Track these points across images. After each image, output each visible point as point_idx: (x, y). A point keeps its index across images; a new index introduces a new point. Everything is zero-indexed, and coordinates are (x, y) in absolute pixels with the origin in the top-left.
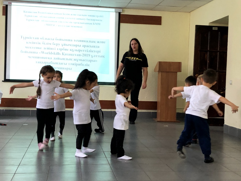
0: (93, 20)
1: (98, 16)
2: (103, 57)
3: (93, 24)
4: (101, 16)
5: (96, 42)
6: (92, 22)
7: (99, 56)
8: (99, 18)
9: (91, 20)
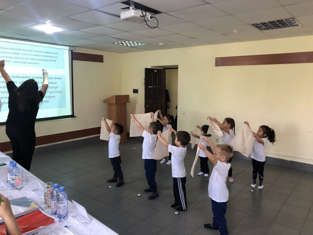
0: (49, 57)
1: (53, 53)
2: (61, 92)
3: (49, 60)
4: (56, 53)
5: (53, 78)
6: (49, 59)
7: (57, 92)
8: (54, 55)
9: (48, 57)
